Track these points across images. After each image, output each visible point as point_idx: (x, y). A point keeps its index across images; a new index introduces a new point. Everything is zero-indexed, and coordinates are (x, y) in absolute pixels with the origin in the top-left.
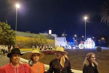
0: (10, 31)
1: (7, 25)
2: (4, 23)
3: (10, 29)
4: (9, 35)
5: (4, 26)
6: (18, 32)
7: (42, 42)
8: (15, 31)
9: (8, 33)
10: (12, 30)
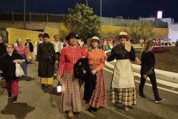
0: (92, 18)
1: (88, 7)
2: (84, 5)
3: (93, 15)
4: (91, 24)
5: (84, 9)
6: (104, 18)
7: (144, 33)
8: (100, 16)
9: (89, 20)
10: (96, 16)
